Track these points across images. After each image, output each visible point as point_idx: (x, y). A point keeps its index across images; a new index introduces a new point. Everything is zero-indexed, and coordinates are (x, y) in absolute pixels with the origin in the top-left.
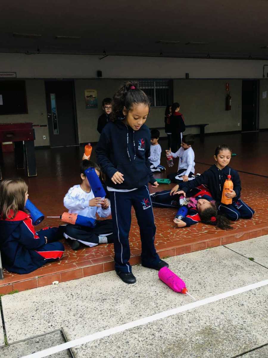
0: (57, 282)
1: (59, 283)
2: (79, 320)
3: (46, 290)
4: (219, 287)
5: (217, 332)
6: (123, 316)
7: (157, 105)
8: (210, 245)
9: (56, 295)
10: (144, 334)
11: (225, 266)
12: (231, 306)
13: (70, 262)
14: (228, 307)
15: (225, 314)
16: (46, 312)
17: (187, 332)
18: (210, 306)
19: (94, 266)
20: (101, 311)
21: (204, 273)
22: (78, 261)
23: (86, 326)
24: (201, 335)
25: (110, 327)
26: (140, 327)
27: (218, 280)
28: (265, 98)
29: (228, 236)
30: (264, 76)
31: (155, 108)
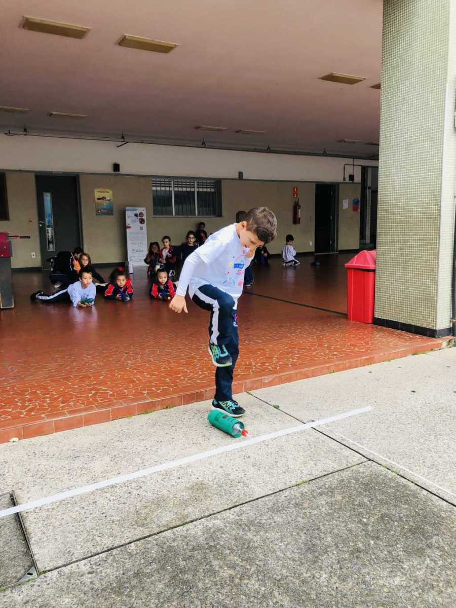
0: (16, 439)
1: (19, 440)
2: (39, 481)
5: (209, 486)
6: (96, 475)
7: (199, 214)
9: (13, 454)
10: (118, 492)
12: (235, 458)
13: (38, 414)
14: (231, 460)
15: (224, 468)
17: (172, 488)
18: (209, 460)
19: (70, 418)
20: (69, 470)
22: (48, 412)
23: (46, 488)
24: (188, 491)
25: (77, 487)
28: (347, 208)
29: (253, 379)
30: (344, 179)
31: (196, 217)
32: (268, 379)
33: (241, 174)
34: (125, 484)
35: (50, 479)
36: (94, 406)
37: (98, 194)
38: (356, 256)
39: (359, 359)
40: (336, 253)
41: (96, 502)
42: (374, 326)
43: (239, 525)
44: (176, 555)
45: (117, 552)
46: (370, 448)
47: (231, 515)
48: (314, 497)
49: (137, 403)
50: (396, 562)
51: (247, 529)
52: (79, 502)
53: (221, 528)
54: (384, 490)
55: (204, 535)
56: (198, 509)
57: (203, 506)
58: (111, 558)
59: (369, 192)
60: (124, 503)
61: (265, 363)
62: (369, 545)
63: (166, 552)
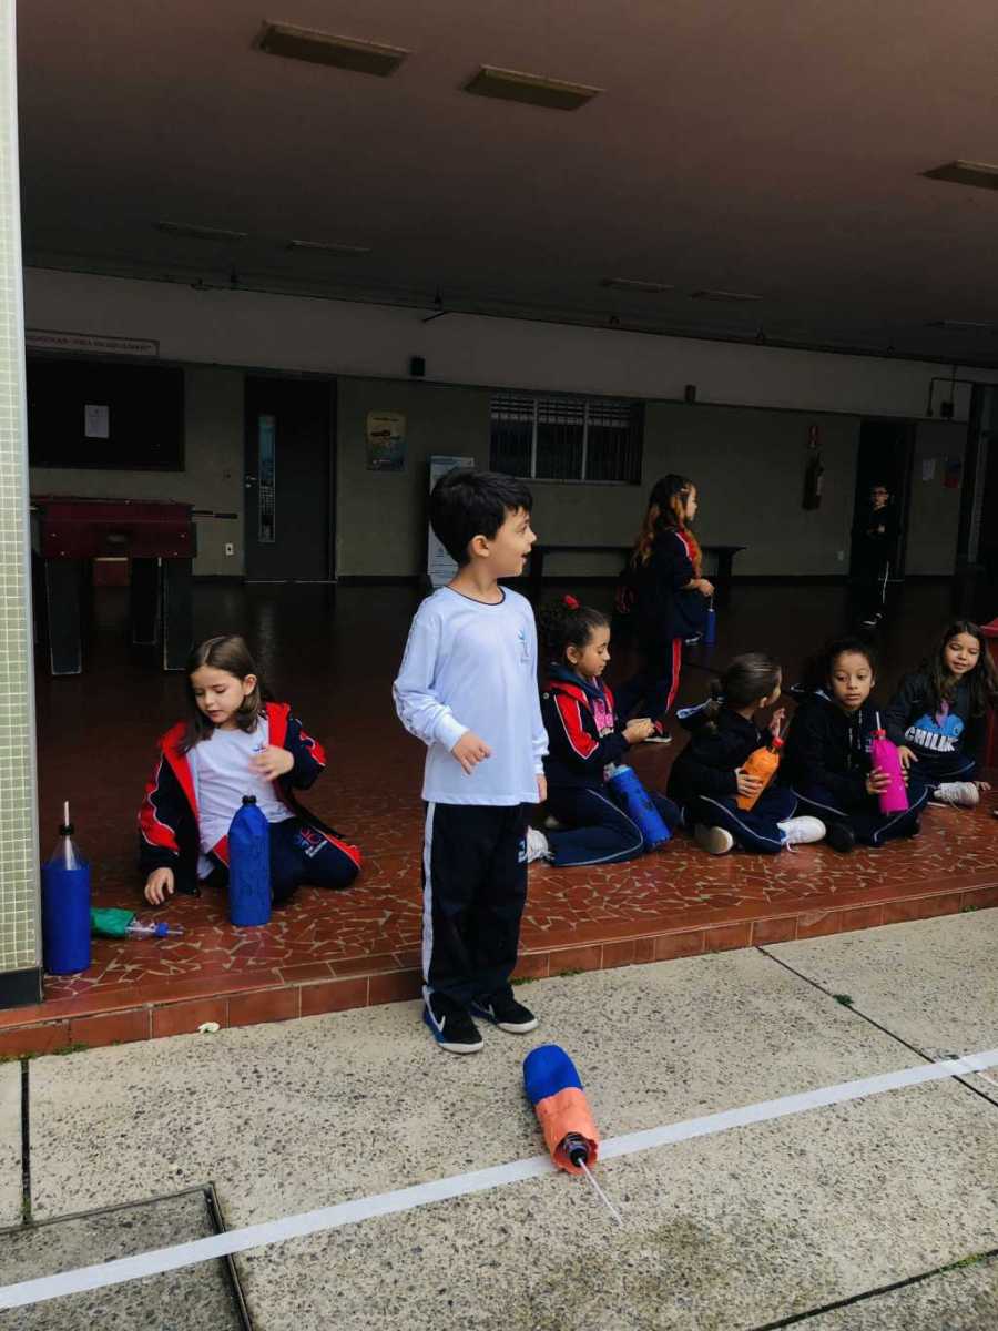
0: (214, 1026)
1: (220, 1028)
2: (272, 1158)
3: (175, 1049)
4: (731, 1086)
5: (710, 1238)
6: (412, 1158)
7: (588, 477)
8: (717, 942)
9: (206, 1068)
10: (473, 1225)
11: (756, 1017)
12: (767, 1152)
13: (262, 963)
14: (755, 1155)
15: (742, 1180)
16: (168, 1124)
17: (615, 1229)
18: (696, 1149)
19: (337, 983)
20: (343, 1134)
21: (686, 1034)
22: (286, 961)
23: (291, 1184)
24: (658, 1246)
25: (367, 1191)
26: (462, 1200)
27: (729, 1063)
28: (931, 481)
29: (772, 916)
30: (930, 412)
31: (582, 484)
32: (811, 918)
33: (690, 390)
34: (488, 1198)
35: (300, 1158)
37: (373, 424)
41: (420, 1249)
52: (376, 1244)
59: (983, 444)
60: (493, 1265)
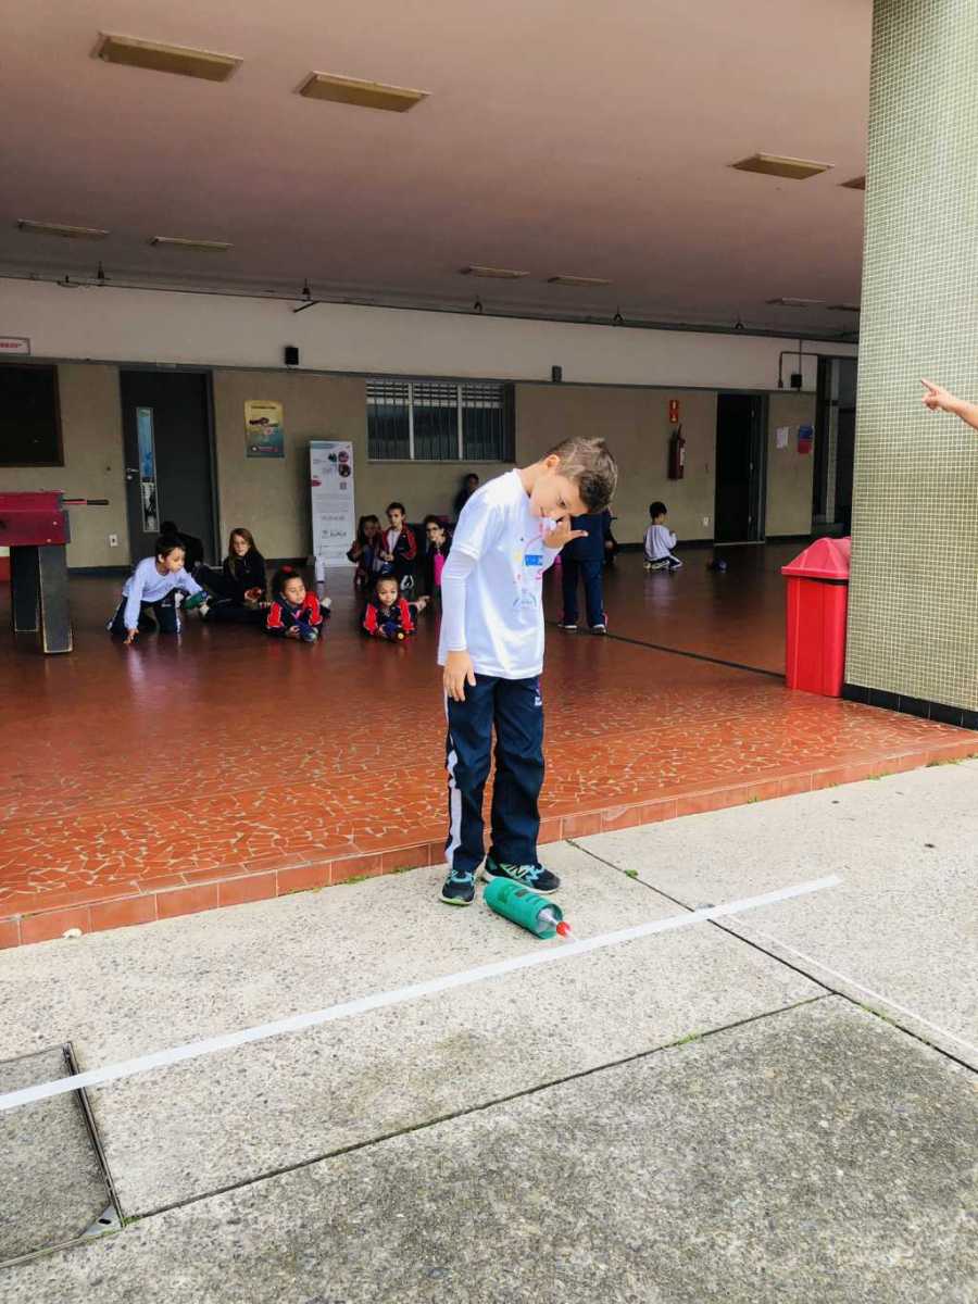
0: (77, 932)
1: (83, 933)
2: (124, 1021)
5: (486, 1042)
6: (245, 1012)
7: (465, 457)
9: (70, 963)
10: (292, 1051)
12: (543, 983)
13: (122, 879)
14: (533, 986)
15: (519, 1004)
16: (33, 1005)
17: (408, 1044)
18: (485, 985)
19: (190, 889)
20: (187, 1000)
22: (144, 876)
23: (139, 1037)
24: (442, 1051)
25: (204, 1037)
26: (284, 1036)
28: (785, 448)
29: (581, 813)
30: (781, 384)
31: (460, 463)
32: (613, 814)
33: (556, 371)
34: (306, 1033)
35: (148, 1019)
36: (241, 864)
37: (251, 413)
38: (806, 552)
39: (812, 773)
40: (760, 542)
41: (245, 1071)
42: (844, 702)
43: (550, 1126)
44: (417, 1187)
45: (291, 1179)
46: (836, 968)
47: (534, 1106)
48: (713, 1070)
49: (330, 861)
50: (891, 1217)
51: (567, 1135)
52: (207, 1070)
53: (511, 1132)
54: (864, 1059)
55: (475, 1146)
56: (463, 1090)
57: (472, 1084)
58: (278, 1191)
59: (833, 413)
60: (304, 1075)
61: (608, 779)
62: (833, 1178)
63: (395, 1183)
